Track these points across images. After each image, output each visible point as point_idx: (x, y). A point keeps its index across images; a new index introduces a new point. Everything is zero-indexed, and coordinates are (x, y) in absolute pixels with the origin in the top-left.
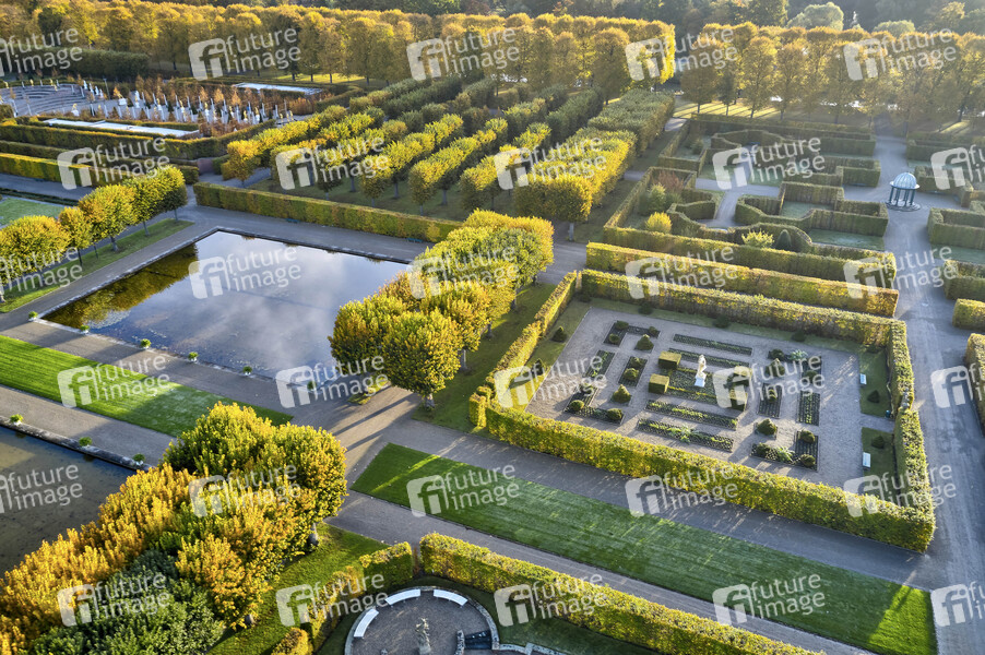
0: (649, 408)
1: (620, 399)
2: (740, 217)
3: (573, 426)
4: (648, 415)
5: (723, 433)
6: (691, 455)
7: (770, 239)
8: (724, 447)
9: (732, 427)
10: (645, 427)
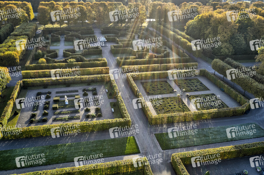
0: (54, 114)
1: (45, 114)
2: (65, 55)
3: (33, 127)
4: (55, 117)
5: (77, 115)
6: (70, 123)
7: (75, 60)
8: (78, 118)
9: (79, 112)
10: (55, 120)
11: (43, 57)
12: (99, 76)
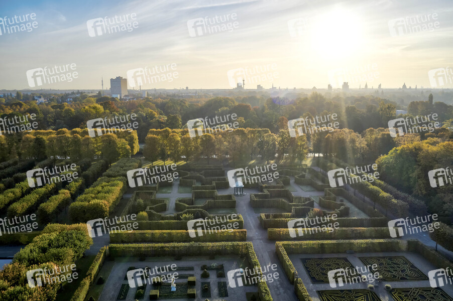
2: (178, 208)
7: (192, 216)
11: (144, 209)
12: (230, 243)
